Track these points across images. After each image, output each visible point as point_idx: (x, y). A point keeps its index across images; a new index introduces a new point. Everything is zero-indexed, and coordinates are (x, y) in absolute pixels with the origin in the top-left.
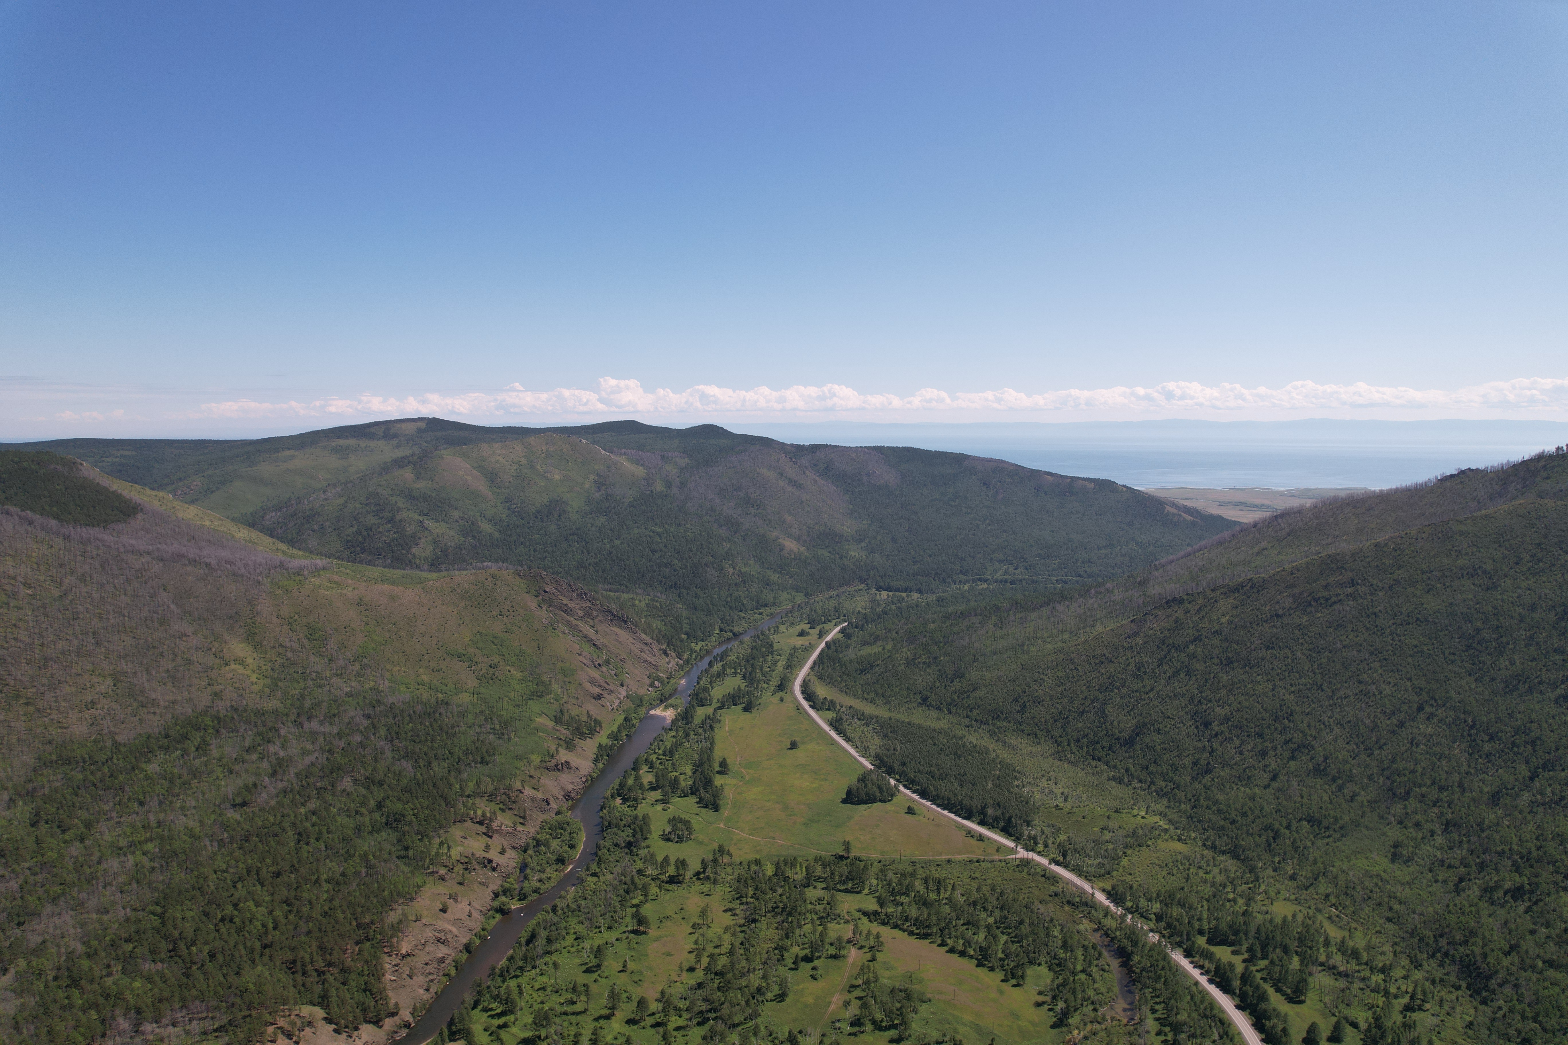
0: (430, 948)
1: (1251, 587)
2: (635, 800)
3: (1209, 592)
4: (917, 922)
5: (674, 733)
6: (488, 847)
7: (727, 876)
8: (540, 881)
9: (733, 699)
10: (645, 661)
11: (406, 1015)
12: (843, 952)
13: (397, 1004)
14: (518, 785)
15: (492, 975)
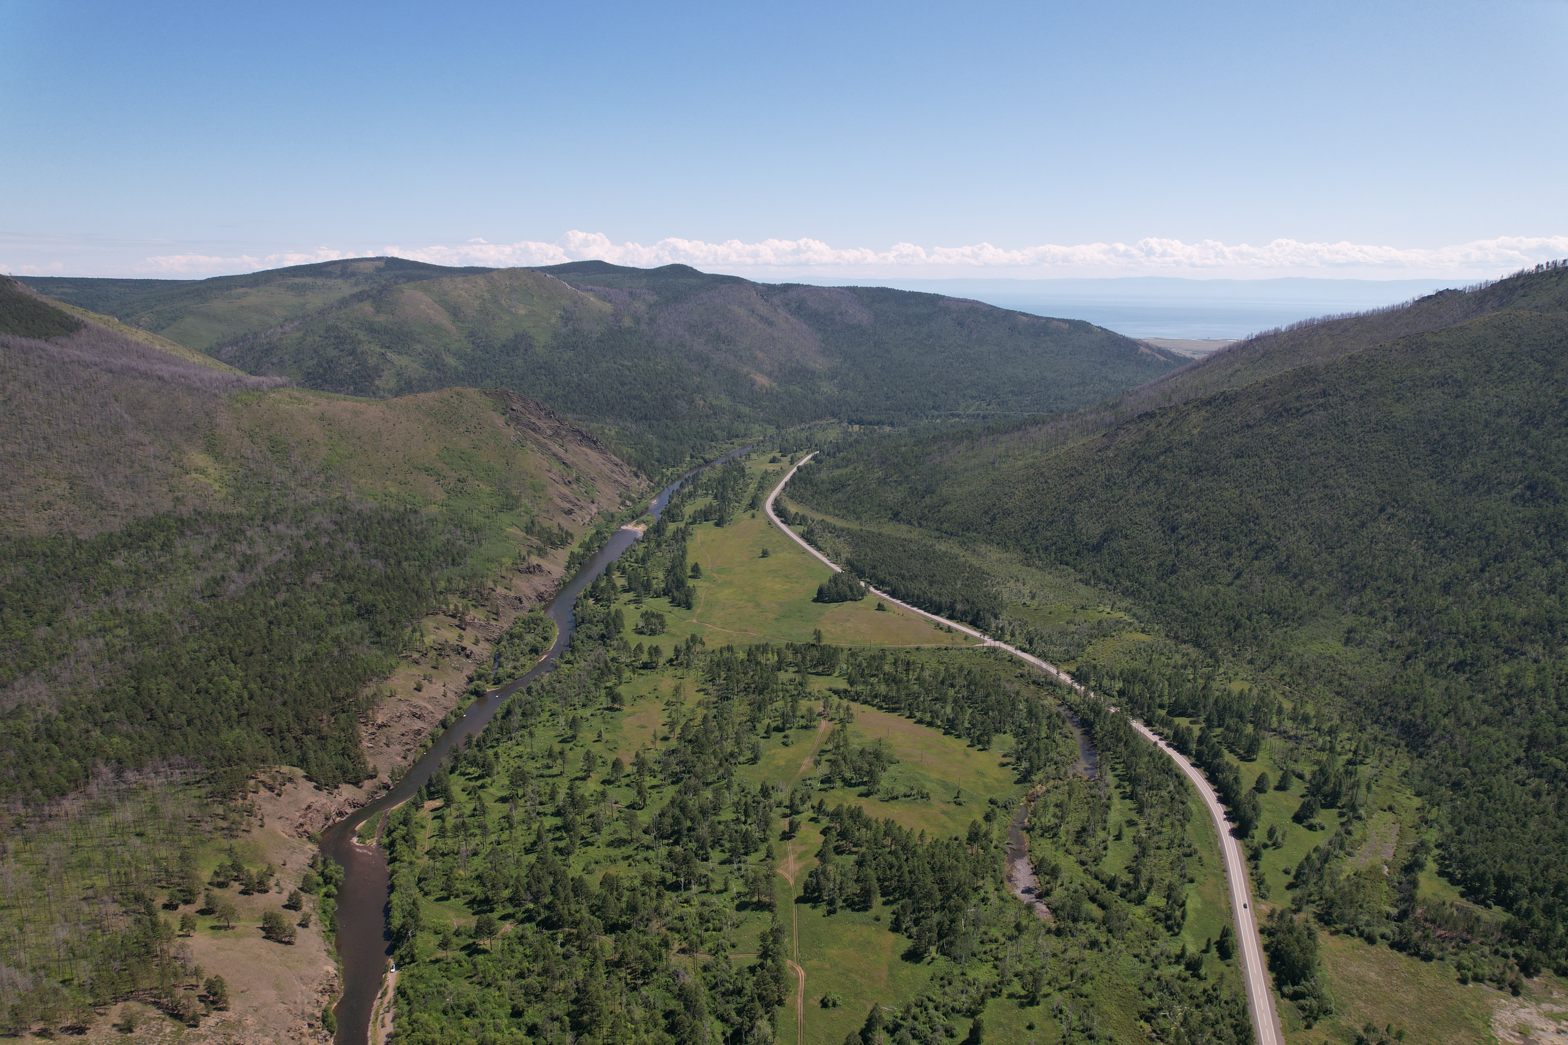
0: (406, 720)
1: (1224, 400)
2: (609, 600)
3: (1181, 406)
4: (886, 698)
5: (646, 545)
6: (461, 637)
7: (700, 662)
8: (515, 668)
9: (704, 515)
10: (616, 481)
11: (384, 778)
12: (813, 723)
13: (375, 768)
14: (490, 584)
15: (468, 744)
